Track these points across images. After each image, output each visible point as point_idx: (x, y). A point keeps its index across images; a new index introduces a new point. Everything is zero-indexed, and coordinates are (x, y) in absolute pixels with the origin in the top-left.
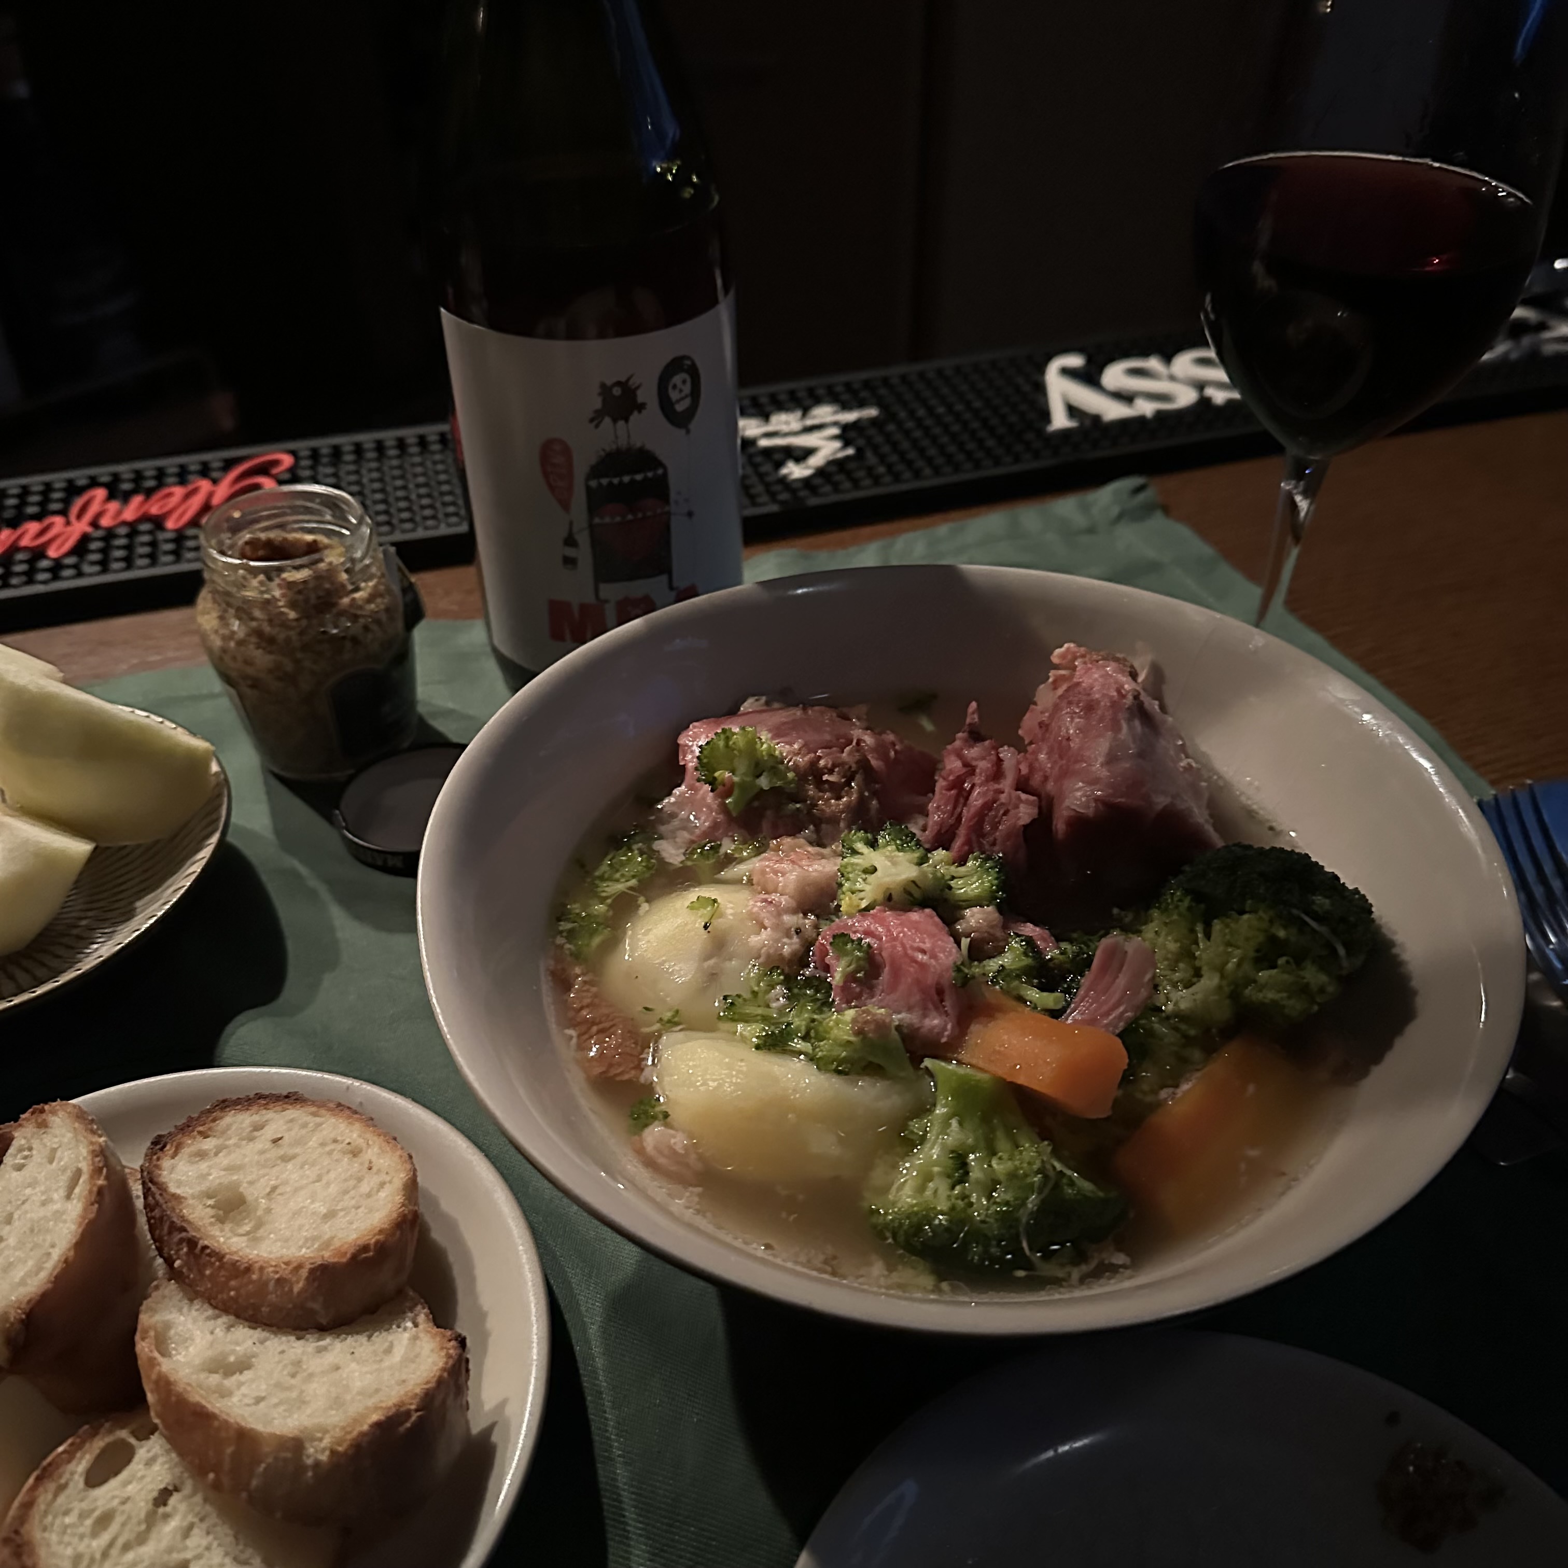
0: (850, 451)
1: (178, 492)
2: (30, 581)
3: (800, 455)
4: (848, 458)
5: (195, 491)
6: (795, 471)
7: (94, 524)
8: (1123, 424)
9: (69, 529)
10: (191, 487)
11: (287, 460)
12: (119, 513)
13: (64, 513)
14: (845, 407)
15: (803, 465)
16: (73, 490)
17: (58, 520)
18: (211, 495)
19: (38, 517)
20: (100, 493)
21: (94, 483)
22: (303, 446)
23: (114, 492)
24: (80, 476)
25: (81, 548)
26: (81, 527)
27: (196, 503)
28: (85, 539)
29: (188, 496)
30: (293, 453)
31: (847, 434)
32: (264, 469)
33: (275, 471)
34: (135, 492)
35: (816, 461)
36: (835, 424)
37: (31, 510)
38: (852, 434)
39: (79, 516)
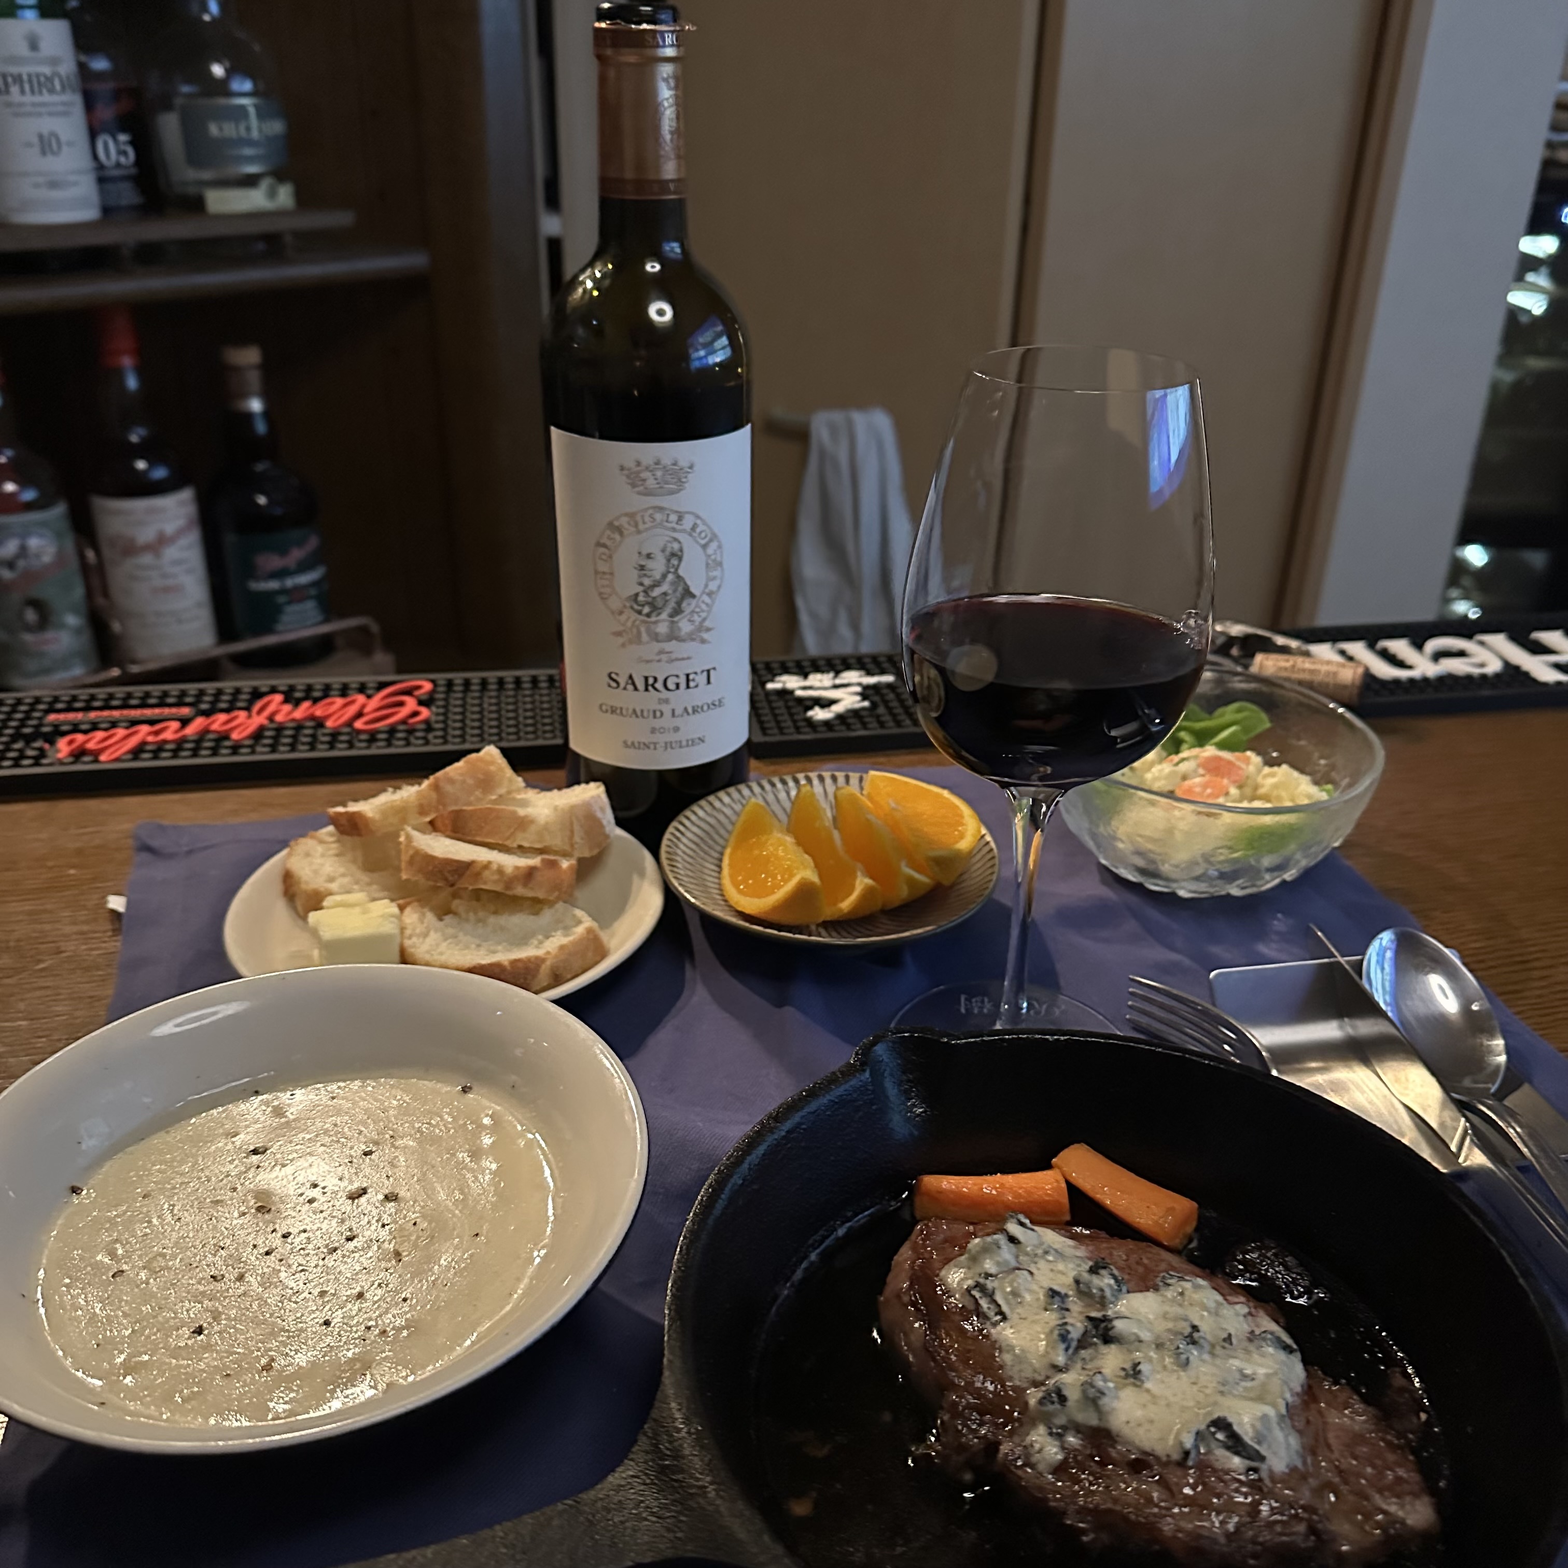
0: (866, 704)
1: (339, 701)
2: (215, 754)
3: (826, 703)
4: (863, 709)
5: (352, 702)
6: (819, 714)
7: (271, 719)
9: (250, 721)
10: (349, 699)
11: (428, 686)
12: (290, 713)
13: (248, 709)
14: (869, 673)
15: (826, 710)
16: (258, 695)
17: (243, 714)
18: (364, 706)
20: (278, 698)
21: (275, 690)
22: (441, 677)
23: (290, 697)
24: (265, 685)
25: (258, 735)
26: (258, 720)
27: (352, 710)
28: (262, 729)
29: (345, 705)
31: (866, 692)
32: (409, 692)
33: (417, 693)
34: (306, 698)
35: (837, 709)
36: (859, 684)
37: (223, 705)
38: (870, 692)
39: (260, 712)
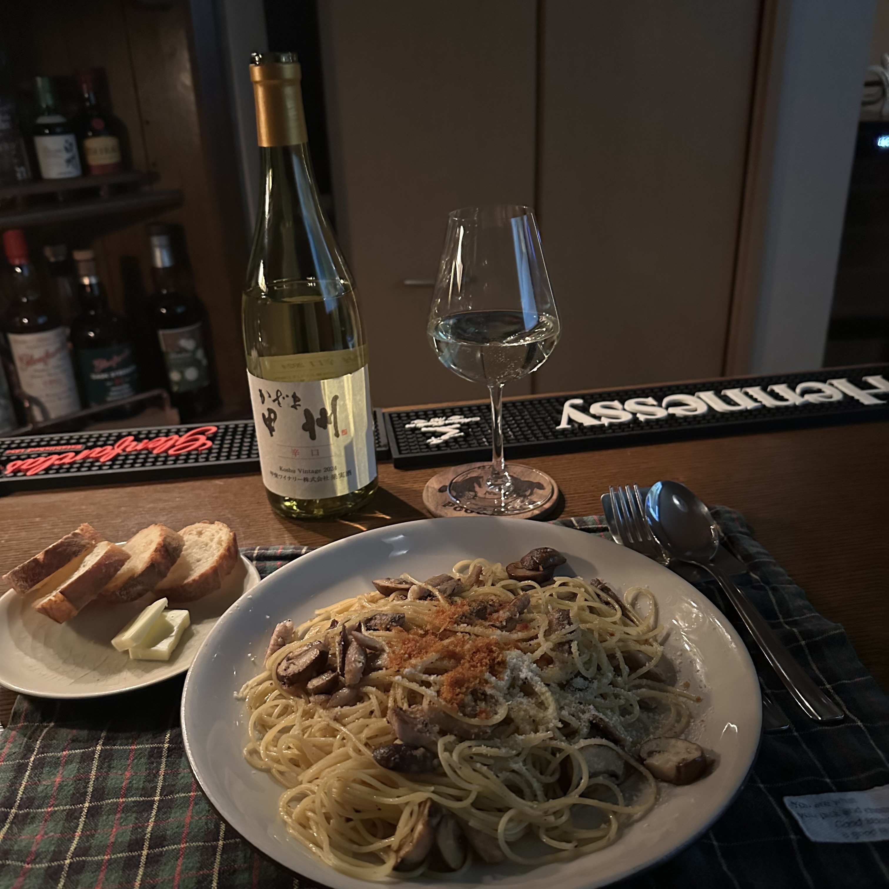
0: (462, 434)
1: (164, 439)
2: (89, 470)
3: (438, 435)
4: (460, 436)
5: (171, 439)
6: (434, 441)
7: (124, 450)
8: (592, 427)
9: (113, 451)
10: (169, 438)
11: (214, 429)
12: (136, 446)
13: (112, 445)
14: (466, 417)
15: (438, 439)
16: (119, 437)
17: (110, 447)
18: (177, 441)
19: (101, 446)
20: (130, 438)
21: (129, 434)
23: (137, 438)
24: (124, 431)
25: (115, 459)
26: (118, 450)
27: (170, 443)
28: (118, 455)
29: (166, 441)
30: (218, 427)
31: (463, 427)
32: (203, 433)
33: (207, 433)
34: (146, 438)
35: (444, 437)
37: (100, 443)
38: (465, 427)
39: (118, 447)
